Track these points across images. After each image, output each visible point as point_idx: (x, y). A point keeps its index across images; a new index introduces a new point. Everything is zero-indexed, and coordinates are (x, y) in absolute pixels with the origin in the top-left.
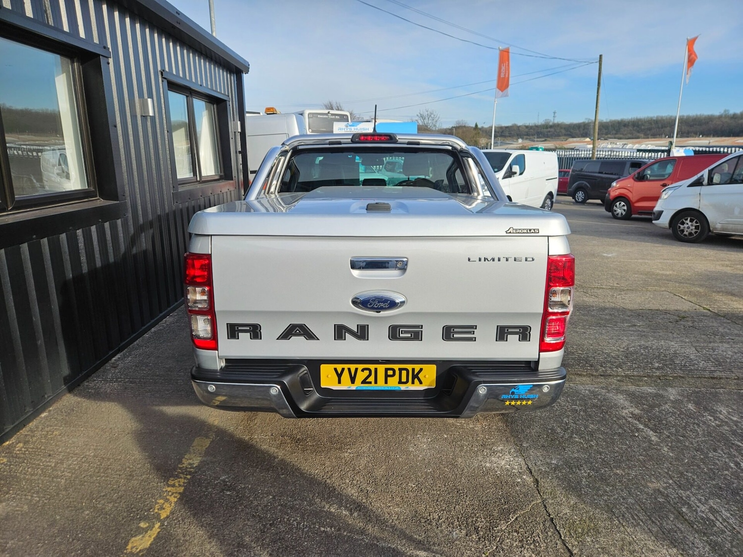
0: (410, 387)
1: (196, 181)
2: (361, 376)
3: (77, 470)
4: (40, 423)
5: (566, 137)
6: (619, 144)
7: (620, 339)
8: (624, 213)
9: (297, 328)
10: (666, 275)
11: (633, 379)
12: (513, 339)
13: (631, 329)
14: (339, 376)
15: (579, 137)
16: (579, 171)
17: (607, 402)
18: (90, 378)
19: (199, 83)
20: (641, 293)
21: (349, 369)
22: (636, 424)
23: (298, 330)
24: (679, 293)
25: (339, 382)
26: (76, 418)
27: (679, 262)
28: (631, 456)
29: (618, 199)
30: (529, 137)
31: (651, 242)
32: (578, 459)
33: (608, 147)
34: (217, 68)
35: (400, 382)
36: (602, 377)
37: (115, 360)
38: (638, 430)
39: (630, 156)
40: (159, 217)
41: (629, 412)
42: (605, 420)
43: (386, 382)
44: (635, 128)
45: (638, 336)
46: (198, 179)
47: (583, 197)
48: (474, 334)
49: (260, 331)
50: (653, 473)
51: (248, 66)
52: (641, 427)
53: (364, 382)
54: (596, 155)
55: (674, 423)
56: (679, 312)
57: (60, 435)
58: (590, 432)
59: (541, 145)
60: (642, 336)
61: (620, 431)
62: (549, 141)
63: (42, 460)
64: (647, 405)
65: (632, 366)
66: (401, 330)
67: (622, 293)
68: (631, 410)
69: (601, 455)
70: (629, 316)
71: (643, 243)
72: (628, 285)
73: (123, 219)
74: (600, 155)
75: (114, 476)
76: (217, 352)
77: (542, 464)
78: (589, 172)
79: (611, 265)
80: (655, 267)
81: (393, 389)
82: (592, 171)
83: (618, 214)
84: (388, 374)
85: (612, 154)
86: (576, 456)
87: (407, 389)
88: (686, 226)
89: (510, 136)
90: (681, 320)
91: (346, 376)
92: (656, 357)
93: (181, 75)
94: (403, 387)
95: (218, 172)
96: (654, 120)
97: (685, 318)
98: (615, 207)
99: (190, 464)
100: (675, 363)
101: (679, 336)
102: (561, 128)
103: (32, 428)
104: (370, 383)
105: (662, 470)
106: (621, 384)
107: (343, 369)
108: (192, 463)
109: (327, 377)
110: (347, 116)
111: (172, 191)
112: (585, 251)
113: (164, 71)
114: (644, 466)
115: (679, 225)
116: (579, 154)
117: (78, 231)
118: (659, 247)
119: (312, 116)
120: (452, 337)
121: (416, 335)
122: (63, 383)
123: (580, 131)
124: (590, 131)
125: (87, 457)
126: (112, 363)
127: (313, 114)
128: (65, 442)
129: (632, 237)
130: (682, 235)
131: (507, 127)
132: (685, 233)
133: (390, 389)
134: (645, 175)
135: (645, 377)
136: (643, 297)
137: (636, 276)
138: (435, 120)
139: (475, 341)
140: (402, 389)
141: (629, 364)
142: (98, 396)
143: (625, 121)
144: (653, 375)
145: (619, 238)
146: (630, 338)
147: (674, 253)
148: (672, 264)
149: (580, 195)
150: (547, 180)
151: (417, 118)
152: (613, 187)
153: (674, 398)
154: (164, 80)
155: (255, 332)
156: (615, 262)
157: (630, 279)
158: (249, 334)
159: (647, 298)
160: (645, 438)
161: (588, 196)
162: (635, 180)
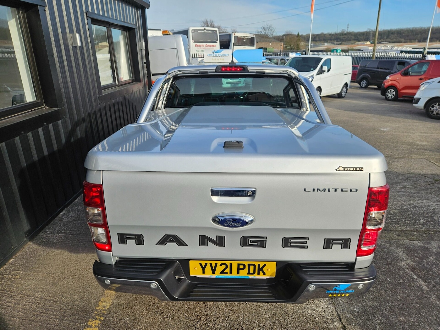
0: (256, 276)
1: (115, 85)
2: (219, 269)
3: (28, 310)
4: (8, 267)
5: (354, 41)
6: (389, 46)
7: (396, 199)
8: (393, 97)
9: (171, 237)
10: (424, 146)
11: (407, 234)
12: (337, 247)
13: (403, 190)
14: (204, 268)
15: (363, 41)
16: (364, 67)
17: (390, 255)
18: (44, 230)
19: (115, 18)
20: (408, 160)
21: (211, 264)
22: (412, 275)
23: (171, 239)
24: (432, 160)
25: (204, 272)
26: (32, 264)
27: (431, 135)
28: (410, 304)
29: (390, 88)
30: (331, 41)
31: (412, 119)
32: (372, 307)
33: (382, 49)
34: (127, 6)
35: (249, 273)
36: (386, 232)
37: (62, 215)
38: (413, 280)
39: (397, 56)
40: (89, 115)
41: (406, 264)
42: (390, 271)
43: (238, 273)
44: (399, 35)
45: (408, 197)
46: (117, 84)
47: (366, 84)
48: (306, 243)
49: (143, 239)
50: (426, 320)
51: (149, 3)
52: (415, 277)
53: (222, 272)
54: (375, 56)
55: (437, 274)
56: (433, 175)
57: (20, 279)
58: (380, 282)
59: (339, 48)
60: (411, 197)
61: (401, 281)
62: (345, 44)
63: (6, 301)
64: (418, 257)
65: (406, 222)
66: (250, 240)
67: (395, 160)
68: (408, 262)
69: (389, 303)
70: (401, 180)
71: (406, 120)
72: (399, 153)
73: (62, 120)
74: (378, 55)
75: (53, 316)
76: (111, 253)
77: (347, 312)
78: (370, 68)
79: (387, 138)
80: (416, 139)
81: (244, 277)
82: (373, 67)
83: (389, 97)
84: (240, 267)
85: (386, 55)
86: (371, 304)
87: (254, 278)
88: (435, 108)
89: (319, 41)
90: (435, 182)
91: (208, 268)
92: (421, 214)
93: (101, 14)
94: (251, 277)
95: (131, 78)
96: (411, 30)
97: (438, 180)
98: (387, 93)
99: (104, 307)
100: (434, 220)
101: (435, 196)
102: (352, 35)
103: (3, 272)
104: (227, 273)
105: (432, 317)
106: (399, 238)
107: (206, 264)
108: (105, 305)
109: (195, 268)
110: (216, 31)
111: (98, 96)
112: (369, 126)
113: (88, 12)
114: (420, 314)
115: (431, 108)
116: (364, 55)
117: (28, 133)
118: (417, 123)
119: (194, 31)
120: (289, 245)
121: (262, 243)
122: (25, 237)
123: (363, 37)
124: (370, 37)
125: (36, 298)
126: (60, 217)
127: (195, 30)
128: (23, 285)
129: (399, 115)
130: (432, 114)
131: (317, 35)
132: (434, 113)
133: (241, 277)
134: (408, 72)
135: (415, 231)
136: (409, 164)
137: (403, 146)
138: (272, 31)
139: (307, 248)
140: (250, 278)
141: (403, 221)
142: (49, 244)
143: (392, 31)
144: (420, 230)
145: (391, 116)
146: (403, 198)
147: (427, 127)
148: (427, 137)
149: (364, 83)
150: (344, 75)
151: (261, 30)
152: (387, 79)
153: (436, 251)
154: (88, 18)
155: (139, 240)
156: (389, 135)
157: (400, 149)
158: (135, 241)
159: (412, 164)
160: (419, 287)
161: (369, 84)
162: (402, 75)
